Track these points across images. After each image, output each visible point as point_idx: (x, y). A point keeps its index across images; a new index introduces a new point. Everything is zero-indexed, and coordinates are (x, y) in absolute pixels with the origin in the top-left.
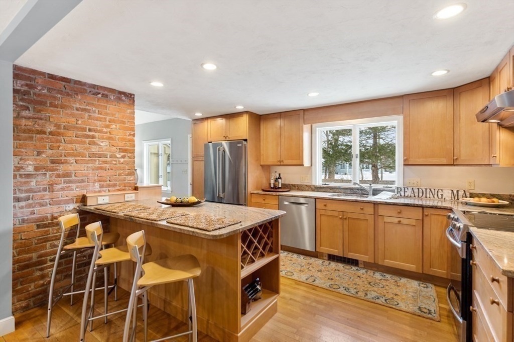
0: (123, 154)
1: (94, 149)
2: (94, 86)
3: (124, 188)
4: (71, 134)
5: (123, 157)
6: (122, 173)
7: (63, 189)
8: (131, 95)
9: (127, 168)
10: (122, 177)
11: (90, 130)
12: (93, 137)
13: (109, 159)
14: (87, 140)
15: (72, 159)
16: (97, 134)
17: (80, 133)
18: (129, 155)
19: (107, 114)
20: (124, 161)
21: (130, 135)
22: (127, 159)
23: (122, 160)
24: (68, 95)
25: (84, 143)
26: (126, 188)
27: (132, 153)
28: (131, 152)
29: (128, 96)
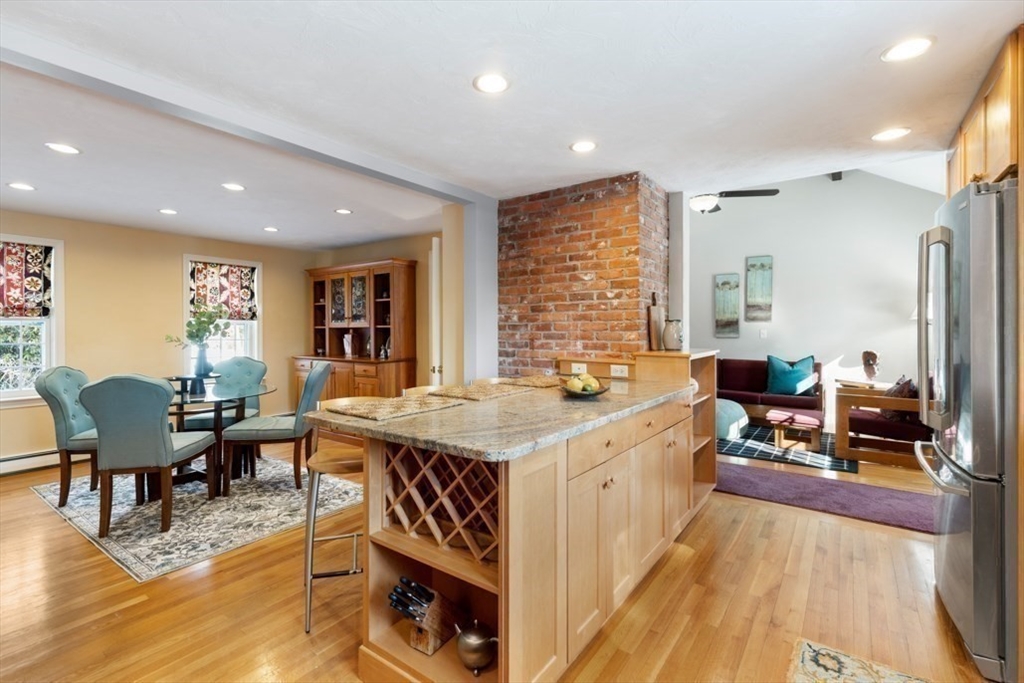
0: (616, 291)
1: (577, 288)
2: (574, 188)
3: (619, 353)
4: (551, 268)
5: (618, 296)
6: (616, 326)
7: (542, 346)
8: (631, 175)
9: (624, 316)
10: (616, 334)
11: (571, 259)
12: (574, 268)
13: (596, 301)
14: (567, 275)
15: (551, 305)
16: (578, 263)
17: (560, 265)
18: (629, 291)
19: (592, 226)
20: (620, 304)
21: (630, 253)
22: (624, 300)
23: (615, 302)
24: (548, 214)
25: (562, 279)
26: (623, 353)
27: (633, 287)
28: (632, 285)
29: (625, 181)
